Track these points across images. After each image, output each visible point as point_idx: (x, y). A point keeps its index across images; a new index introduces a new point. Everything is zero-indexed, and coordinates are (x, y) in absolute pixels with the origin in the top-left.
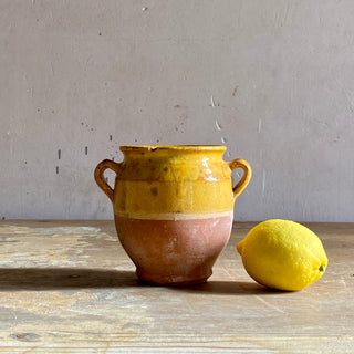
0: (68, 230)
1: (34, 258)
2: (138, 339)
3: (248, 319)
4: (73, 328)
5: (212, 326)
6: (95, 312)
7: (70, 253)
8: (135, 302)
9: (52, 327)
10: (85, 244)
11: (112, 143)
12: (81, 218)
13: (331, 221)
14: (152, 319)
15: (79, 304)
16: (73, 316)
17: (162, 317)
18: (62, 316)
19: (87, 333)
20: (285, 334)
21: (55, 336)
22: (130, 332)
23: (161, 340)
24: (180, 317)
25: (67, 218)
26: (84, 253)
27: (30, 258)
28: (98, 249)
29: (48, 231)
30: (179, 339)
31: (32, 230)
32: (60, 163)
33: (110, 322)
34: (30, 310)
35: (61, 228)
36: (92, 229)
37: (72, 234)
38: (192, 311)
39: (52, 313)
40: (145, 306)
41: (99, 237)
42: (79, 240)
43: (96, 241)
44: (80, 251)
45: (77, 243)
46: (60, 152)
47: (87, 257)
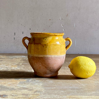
0: (17, 57)
1: (7, 66)
2: (39, 97)
3: (74, 89)
4: (18, 93)
5: (63, 92)
6: (26, 86)
7: (18, 65)
8: (38, 83)
9: (12, 92)
10: (23, 62)
13: (95, 54)
14: (44, 89)
15: (20, 83)
16: (18, 88)
17: (47, 88)
18: (15, 88)
19: (23, 95)
20: (87, 95)
21: (13, 96)
22: (37, 94)
23: (47, 97)
24: (53, 88)
27: (6, 66)
28: (26, 63)
29: (12, 57)
30: (53, 97)
31: (7, 57)
33: (30, 90)
34: (5, 85)
36: (25, 56)
37: (19, 58)
38: (56, 86)
39: (12, 87)
40: (41, 84)
42: (21, 60)
43: (26, 60)
44: (21, 64)
45: (20, 61)
46: (15, 33)
47: (23, 66)
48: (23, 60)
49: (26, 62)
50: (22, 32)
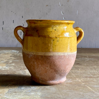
10: (13, 58)
11: (23, 19)
12: (12, 47)
25: (7, 46)
26: (12, 63)
28: (18, 61)
32: (3, 26)
35: (4, 51)
36: (15, 51)
37: (8, 53)
41: (18, 55)
42: (11, 56)
43: (17, 56)
44: (11, 62)
45: (10, 58)
46: (3, 22)
47: (14, 64)
48: (13, 57)
49: (18, 59)
50: (13, 21)
